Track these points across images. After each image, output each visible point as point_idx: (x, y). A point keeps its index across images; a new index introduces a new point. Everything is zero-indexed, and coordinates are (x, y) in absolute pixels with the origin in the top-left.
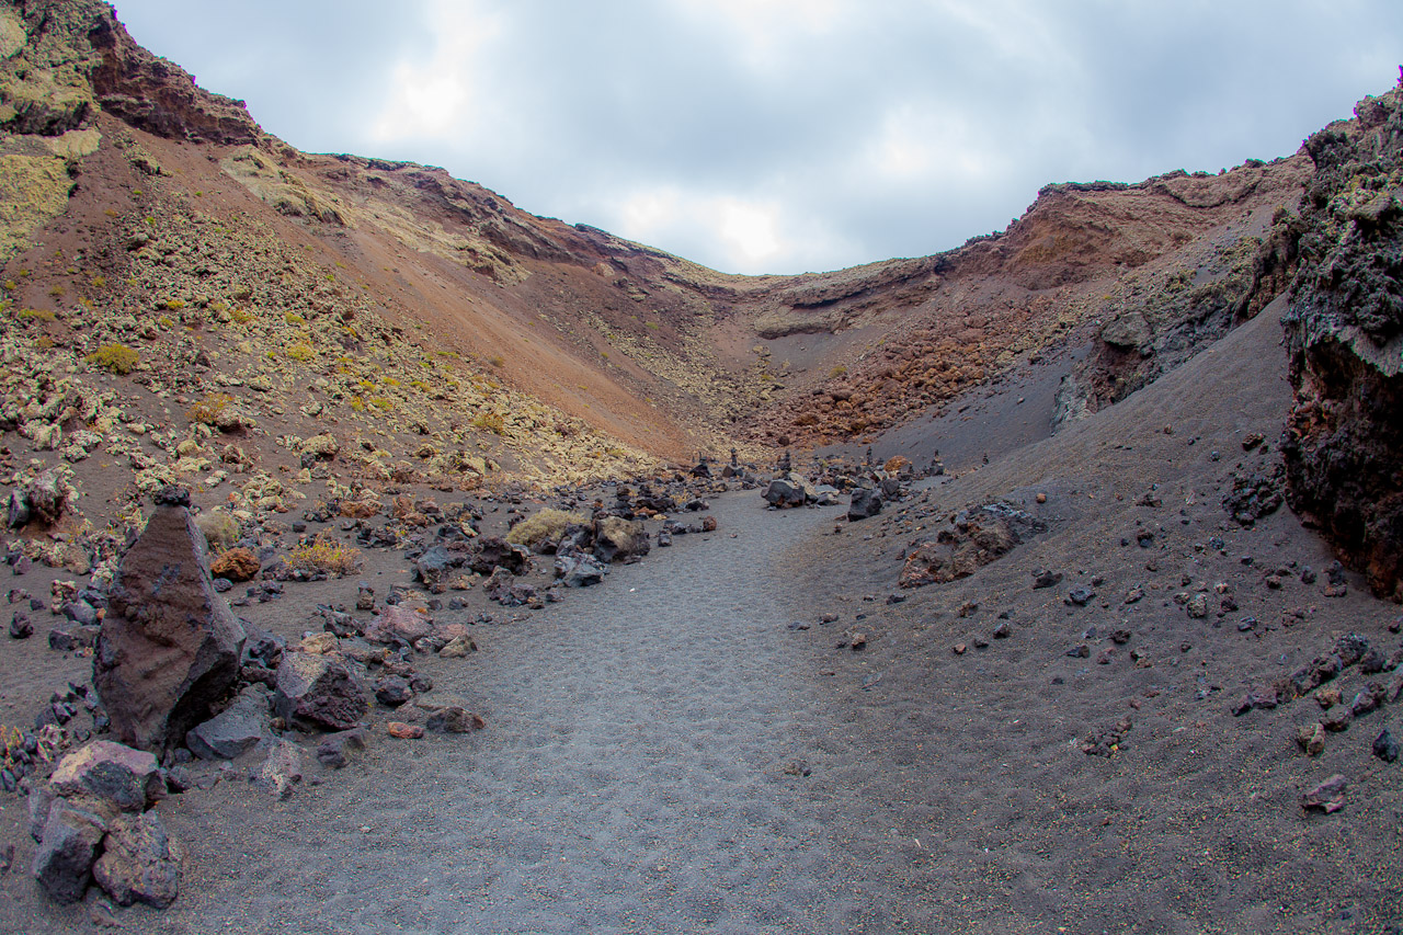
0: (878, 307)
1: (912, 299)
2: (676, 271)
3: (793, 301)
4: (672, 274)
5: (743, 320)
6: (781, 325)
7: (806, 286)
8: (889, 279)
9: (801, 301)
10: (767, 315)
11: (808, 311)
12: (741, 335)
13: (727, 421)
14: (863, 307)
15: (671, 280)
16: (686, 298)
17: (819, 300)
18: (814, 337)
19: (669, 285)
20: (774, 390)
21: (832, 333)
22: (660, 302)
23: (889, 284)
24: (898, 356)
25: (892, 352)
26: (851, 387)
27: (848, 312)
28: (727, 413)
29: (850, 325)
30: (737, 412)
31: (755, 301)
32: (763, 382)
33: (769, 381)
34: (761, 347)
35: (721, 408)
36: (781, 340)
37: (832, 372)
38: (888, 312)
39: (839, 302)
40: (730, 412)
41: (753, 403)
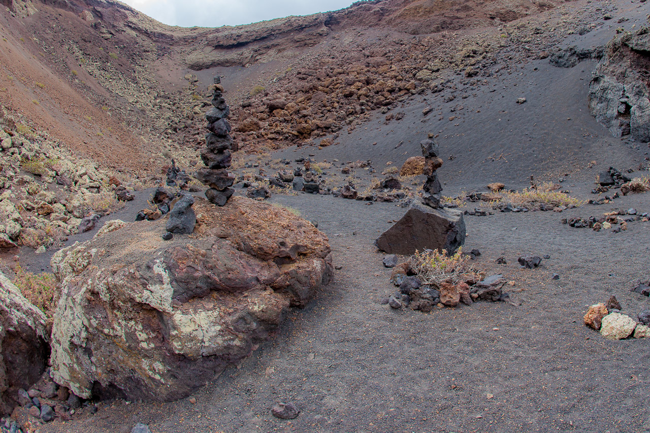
0: (279, 47)
1: (307, 42)
2: (134, 20)
3: (215, 43)
4: (131, 23)
5: (178, 57)
6: (205, 60)
7: (226, 33)
8: (290, 28)
9: (221, 43)
10: (195, 53)
11: (225, 50)
12: (176, 67)
13: (170, 131)
14: (268, 48)
15: (130, 27)
16: (139, 40)
17: (235, 42)
18: (230, 69)
19: (128, 30)
20: (203, 106)
21: (243, 66)
22: (121, 41)
23: (289, 32)
24: (310, 77)
25: (305, 74)
26: (284, 98)
27: (256, 51)
28: (169, 124)
29: (257, 60)
30: (176, 123)
31: (186, 45)
32: (194, 101)
33: (198, 100)
34: (191, 75)
35: (163, 120)
36: (205, 71)
37: (252, 92)
38: (288, 51)
39: (250, 44)
40: (171, 124)
41: (188, 117)
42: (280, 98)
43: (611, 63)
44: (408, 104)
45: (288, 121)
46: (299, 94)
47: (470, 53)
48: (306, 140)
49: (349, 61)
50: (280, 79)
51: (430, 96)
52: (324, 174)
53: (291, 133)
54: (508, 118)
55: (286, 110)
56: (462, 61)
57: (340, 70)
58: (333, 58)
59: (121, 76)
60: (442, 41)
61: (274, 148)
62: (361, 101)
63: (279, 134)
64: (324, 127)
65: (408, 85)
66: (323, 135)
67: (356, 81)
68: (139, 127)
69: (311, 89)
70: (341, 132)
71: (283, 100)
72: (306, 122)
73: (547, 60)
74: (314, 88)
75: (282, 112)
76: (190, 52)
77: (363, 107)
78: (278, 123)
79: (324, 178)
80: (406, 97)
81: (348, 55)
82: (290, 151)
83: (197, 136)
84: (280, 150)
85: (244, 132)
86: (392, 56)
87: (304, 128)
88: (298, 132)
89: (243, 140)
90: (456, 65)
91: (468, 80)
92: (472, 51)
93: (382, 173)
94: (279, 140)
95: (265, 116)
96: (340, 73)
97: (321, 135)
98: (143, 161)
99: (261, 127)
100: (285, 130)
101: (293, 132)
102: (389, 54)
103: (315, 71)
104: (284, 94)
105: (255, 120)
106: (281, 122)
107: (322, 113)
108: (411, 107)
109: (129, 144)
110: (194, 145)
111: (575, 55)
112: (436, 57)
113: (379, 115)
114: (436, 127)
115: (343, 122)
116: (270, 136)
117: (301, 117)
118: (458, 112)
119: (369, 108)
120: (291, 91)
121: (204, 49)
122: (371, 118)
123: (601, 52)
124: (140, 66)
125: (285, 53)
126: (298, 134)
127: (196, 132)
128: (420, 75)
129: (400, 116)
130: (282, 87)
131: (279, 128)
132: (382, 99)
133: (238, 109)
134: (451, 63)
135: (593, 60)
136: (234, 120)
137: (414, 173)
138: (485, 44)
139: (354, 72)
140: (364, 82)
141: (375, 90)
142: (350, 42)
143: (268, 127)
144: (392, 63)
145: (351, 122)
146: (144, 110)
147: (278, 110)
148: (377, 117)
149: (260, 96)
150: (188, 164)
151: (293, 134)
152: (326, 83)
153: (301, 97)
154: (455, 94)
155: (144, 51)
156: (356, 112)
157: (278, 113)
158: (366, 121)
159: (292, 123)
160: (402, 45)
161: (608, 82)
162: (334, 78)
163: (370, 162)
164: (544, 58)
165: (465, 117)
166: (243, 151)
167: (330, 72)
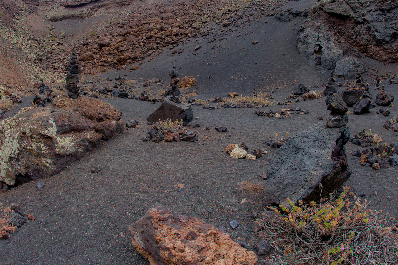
0: (106, 7)
1: (124, 3)
3: (66, 4)
5: (41, 13)
6: (59, 15)
9: (69, 4)
10: (53, 11)
11: (72, 9)
12: (41, 20)
13: (37, 61)
14: (99, 7)
17: (78, 4)
18: (75, 21)
20: (58, 45)
21: (84, 19)
24: (126, 26)
25: (122, 24)
26: (109, 39)
27: (92, 9)
28: (37, 57)
29: (92, 15)
30: (41, 56)
31: (47, 5)
32: (52, 42)
33: (55, 41)
34: (50, 25)
35: (33, 54)
36: (59, 22)
37: (89, 35)
38: (112, 9)
39: (88, 4)
40: (38, 56)
41: (49, 52)
42: (106, 40)
43: (312, 20)
44: (186, 43)
45: (111, 54)
46: (119, 37)
47: (227, 11)
48: (122, 66)
49: (150, 16)
50: (107, 27)
51: (200, 39)
52: (132, 87)
53: (113, 62)
54: (246, 53)
55: (110, 47)
56: (221, 16)
57: (145, 22)
58: (140, 14)
59: (6, 27)
60: (209, 3)
61: (102, 71)
62: (157, 41)
63: (106, 62)
64: (134, 58)
65: (187, 32)
66: (133, 63)
67: (154, 29)
68: (18, 59)
69: (126, 34)
70: (144, 61)
71: (108, 41)
72: (122, 55)
73: (274, 17)
74: (128, 33)
75: (108, 48)
76: (50, 10)
77: (158, 45)
78: (105, 55)
79: (132, 89)
80: (185, 39)
81: (150, 12)
82: (112, 73)
83: (55, 64)
84: (106, 72)
85: (84, 61)
86: (177, 13)
87: (121, 58)
88: (117, 61)
89: (83, 66)
90: (218, 19)
91: (224, 28)
92: (228, 10)
93: (168, 86)
94: (106, 66)
95: (97, 51)
96: (144, 24)
97: (132, 63)
98: (22, 80)
99: (95, 58)
100: (109, 60)
101: (114, 61)
102: (176, 12)
103: (128, 22)
104: (109, 37)
105: (91, 53)
106: (107, 54)
107: (132, 49)
108: (188, 45)
109: (13, 70)
110: (53, 70)
111: (291, 14)
112: (205, 14)
113: (168, 50)
114: (202, 58)
115: (145, 55)
116: (100, 63)
117: (119, 52)
118: (216, 49)
119: (162, 46)
120: (113, 35)
121: (59, 8)
122: (163, 52)
123: (307, 13)
124: (18, 19)
125: (110, 10)
126: (117, 62)
127: (54, 62)
128: (195, 25)
129: (181, 51)
130: (108, 32)
131: (105, 59)
132: (170, 40)
133: (80, 46)
134: (214, 17)
135: (302, 17)
136: (78, 54)
137: (187, 87)
138: (237, 6)
139: (153, 22)
140: (159, 29)
141: (166, 35)
142: (152, 4)
143: (99, 58)
144: (177, 17)
145: (150, 54)
146: (21, 48)
147: (105, 47)
148: (167, 51)
149: (94, 38)
150: (50, 82)
151: (114, 62)
152: (136, 30)
153: (120, 39)
154: (215, 38)
155: (20, 10)
156: (154, 48)
157: (105, 49)
158: (160, 54)
159: (114, 56)
160: (184, 5)
161: (309, 32)
162: (141, 27)
163: (161, 79)
164: (272, 15)
165: (220, 52)
166: (83, 73)
167: (138, 22)
